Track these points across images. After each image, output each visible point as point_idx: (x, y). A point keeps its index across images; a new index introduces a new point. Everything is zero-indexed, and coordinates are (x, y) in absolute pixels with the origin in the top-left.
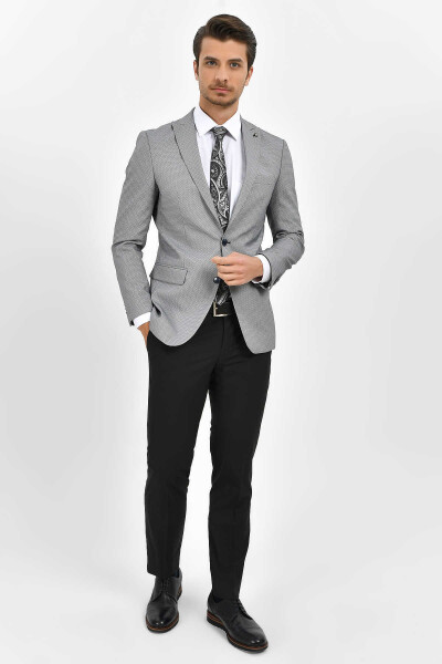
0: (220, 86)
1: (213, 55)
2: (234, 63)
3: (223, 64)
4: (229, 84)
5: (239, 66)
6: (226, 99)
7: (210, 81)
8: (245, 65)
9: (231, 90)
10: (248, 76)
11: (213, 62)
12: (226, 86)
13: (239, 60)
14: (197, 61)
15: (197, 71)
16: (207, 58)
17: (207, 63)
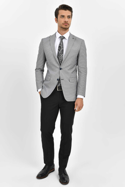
3: (66, 17)
6: (67, 27)
7: (62, 22)
12: (67, 23)
13: (70, 16)
16: (61, 15)
17: (61, 17)
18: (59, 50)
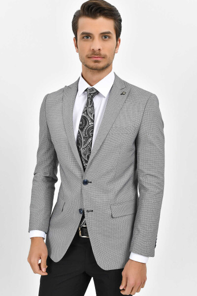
0: (95, 55)
1: (87, 30)
2: (105, 36)
3: (97, 37)
4: (102, 52)
5: (110, 37)
6: (101, 65)
7: (87, 52)
8: (114, 36)
9: (104, 57)
10: (117, 46)
11: (88, 36)
12: (100, 54)
13: (109, 33)
14: (76, 38)
15: (76, 46)
16: (83, 33)
17: (83, 38)
18: (81, 128)
